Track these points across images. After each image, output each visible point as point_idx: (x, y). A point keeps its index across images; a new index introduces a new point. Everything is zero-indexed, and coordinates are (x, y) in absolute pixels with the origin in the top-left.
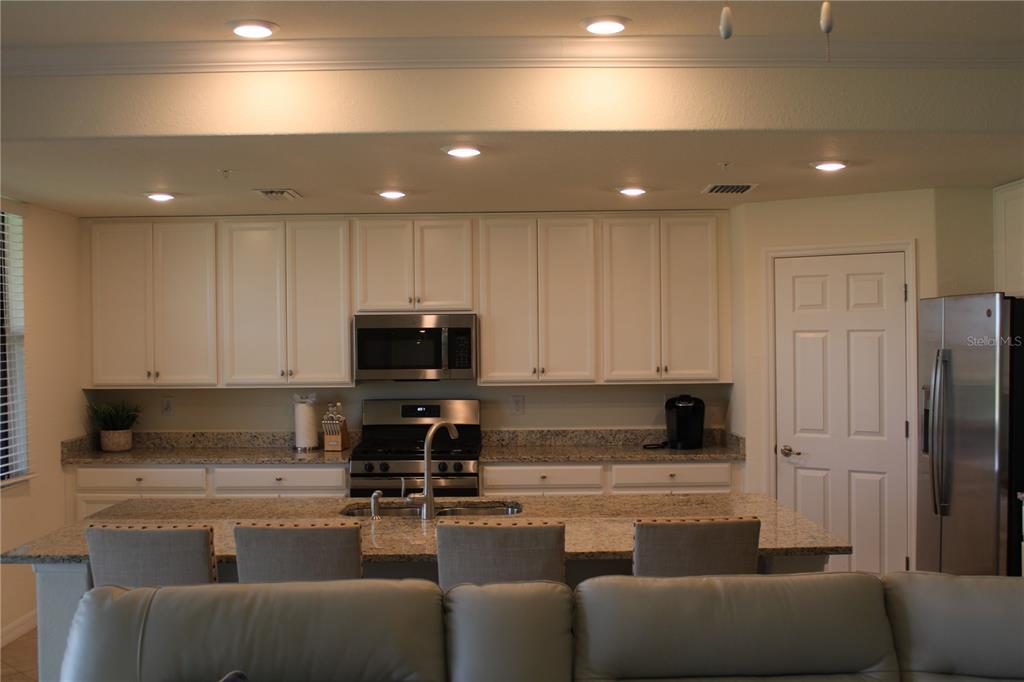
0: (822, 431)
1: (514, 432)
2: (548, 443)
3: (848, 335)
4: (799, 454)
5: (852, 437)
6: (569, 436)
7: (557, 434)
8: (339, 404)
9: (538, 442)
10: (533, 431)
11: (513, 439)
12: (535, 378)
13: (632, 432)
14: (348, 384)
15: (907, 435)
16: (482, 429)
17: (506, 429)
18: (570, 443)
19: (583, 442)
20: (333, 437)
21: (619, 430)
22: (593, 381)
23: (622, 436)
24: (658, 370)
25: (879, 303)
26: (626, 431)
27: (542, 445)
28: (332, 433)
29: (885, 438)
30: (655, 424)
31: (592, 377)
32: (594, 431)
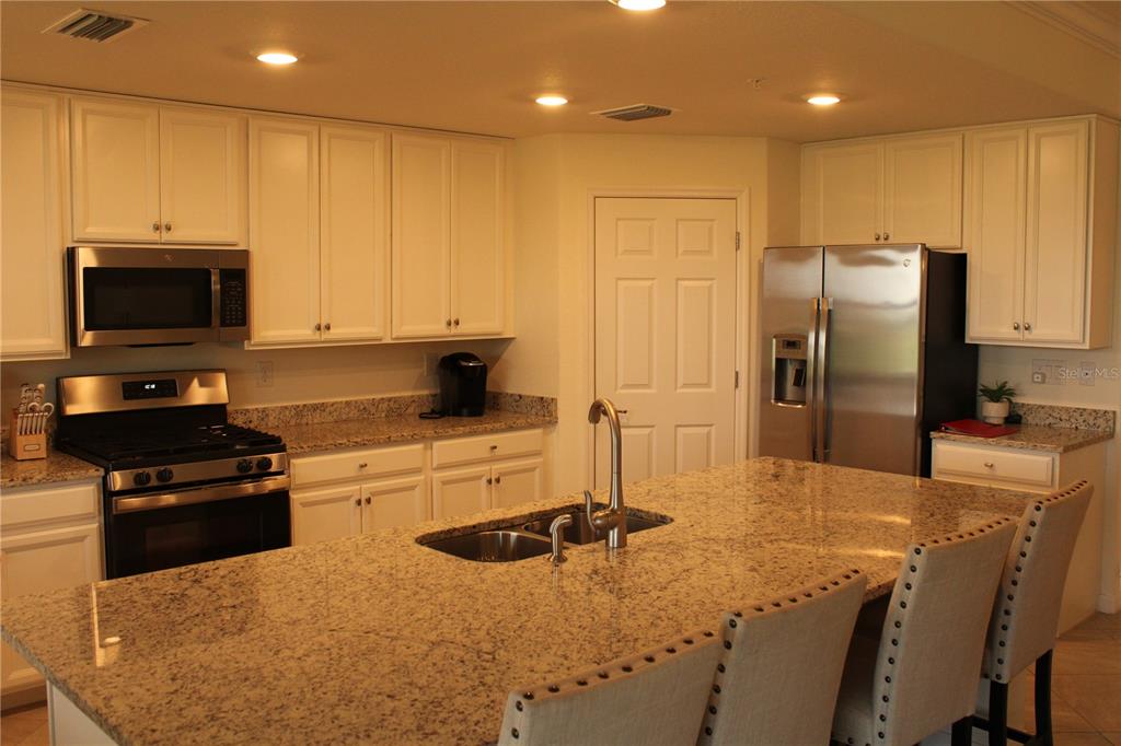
0: (647, 386)
1: (264, 410)
2: (304, 421)
3: (677, 284)
4: (625, 412)
5: (678, 391)
6: (328, 410)
7: (315, 408)
8: (41, 386)
9: (293, 422)
10: (286, 408)
11: (263, 419)
12: (317, 337)
13: (395, 400)
14: (60, 354)
15: (737, 386)
16: (229, 408)
17: (254, 407)
18: (330, 419)
19: (344, 417)
20: (32, 438)
21: (383, 399)
22: (380, 340)
23: (385, 405)
24: (449, 324)
25: (709, 252)
26: (390, 400)
27: (297, 425)
28: (28, 432)
29: (713, 390)
30: (415, 388)
31: (380, 335)
32: (356, 402)
